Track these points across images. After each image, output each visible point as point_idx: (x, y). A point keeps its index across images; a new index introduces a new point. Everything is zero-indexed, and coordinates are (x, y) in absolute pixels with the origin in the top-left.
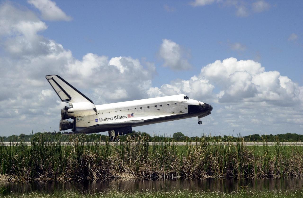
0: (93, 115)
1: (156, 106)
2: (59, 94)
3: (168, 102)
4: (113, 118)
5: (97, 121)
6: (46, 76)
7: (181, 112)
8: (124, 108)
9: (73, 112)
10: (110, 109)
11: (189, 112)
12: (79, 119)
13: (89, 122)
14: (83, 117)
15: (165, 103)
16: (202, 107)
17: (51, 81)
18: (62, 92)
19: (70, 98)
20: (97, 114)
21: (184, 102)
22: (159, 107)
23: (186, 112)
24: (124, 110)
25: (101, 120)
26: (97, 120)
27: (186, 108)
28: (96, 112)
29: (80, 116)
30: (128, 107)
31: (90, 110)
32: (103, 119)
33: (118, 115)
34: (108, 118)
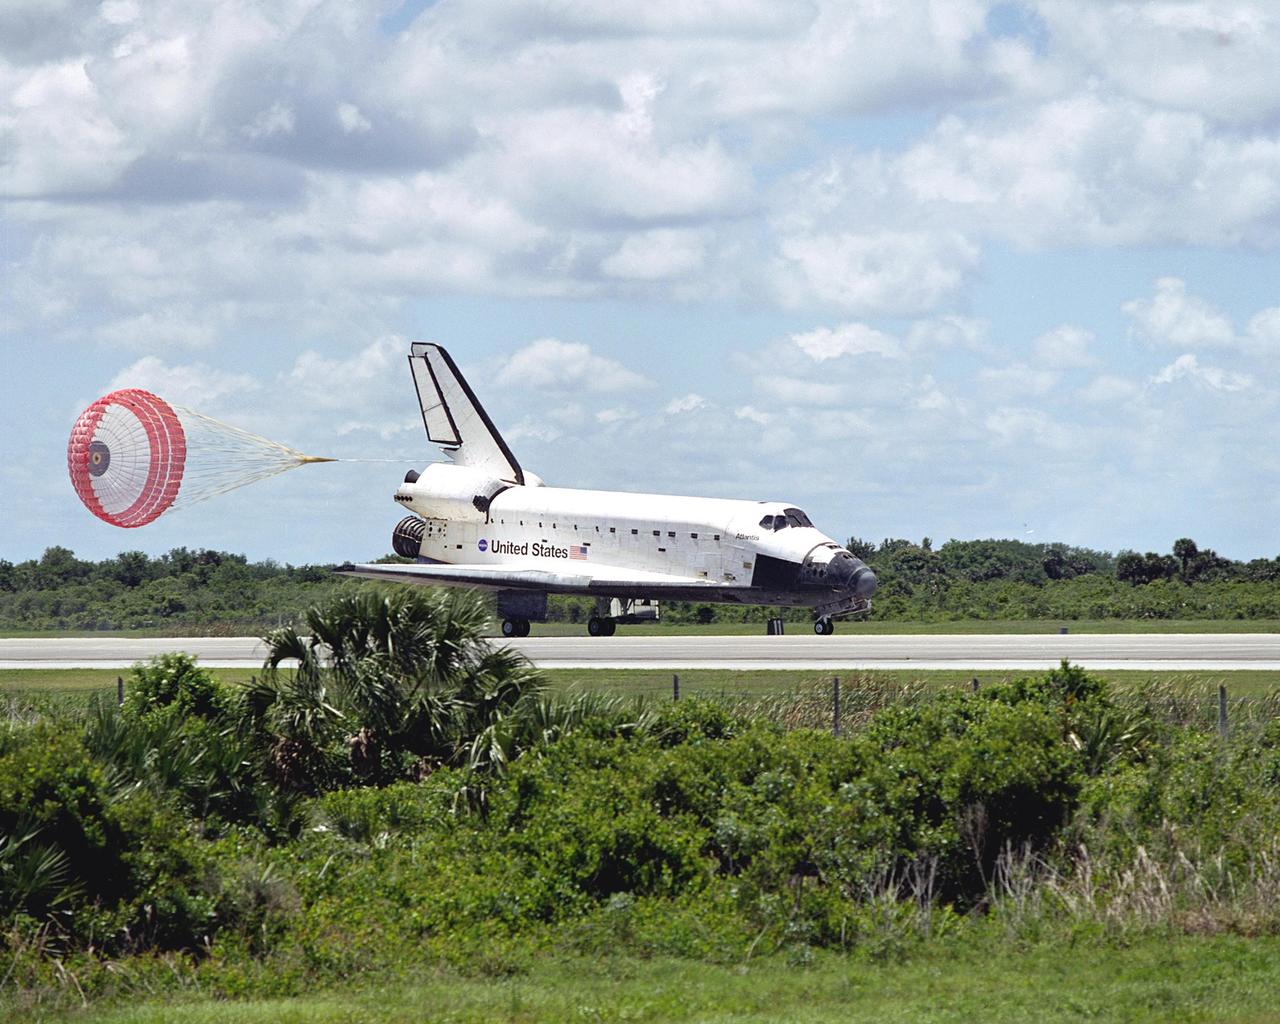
0: (476, 524)
1: (656, 533)
2: (427, 414)
3: (697, 526)
4: (530, 549)
5: (483, 549)
6: (414, 343)
7: (728, 576)
8: (566, 518)
9: (411, 499)
10: (524, 513)
11: (754, 582)
12: (435, 529)
13: (459, 547)
14: (445, 522)
15: (686, 525)
16: (815, 571)
17: (420, 364)
18: (441, 410)
19: (460, 442)
20: (486, 523)
21: (747, 538)
22: (664, 540)
23: (745, 580)
24: (564, 526)
25: (495, 549)
26: (485, 546)
27: (747, 565)
28: (484, 514)
29: (437, 519)
30: (576, 518)
31: (461, 501)
32: (501, 546)
33: (546, 541)
34: (514, 545)
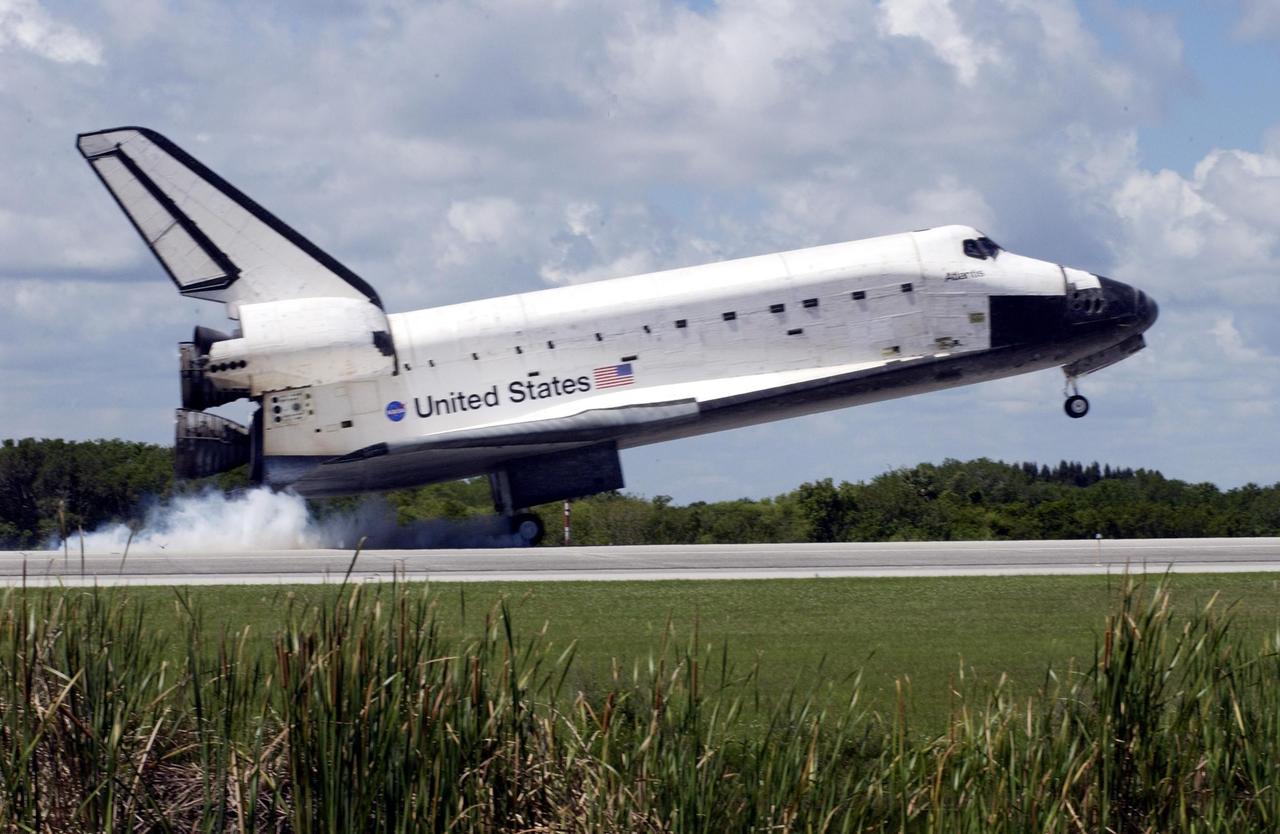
0: (373, 381)
1: (778, 309)
2: (158, 247)
3: (860, 279)
4: (504, 394)
5: (397, 418)
6: (80, 136)
7: (942, 342)
8: (573, 327)
9: (243, 364)
10: (479, 339)
11: (994, 339)
12: (286, 407)
13: (347, 424)
14: (307, 391)
15: (837, 283)
16: (1087, 304)
17: (112, 167)
18: (180, 232)
19: (232, 273)
20: (395, 374)
21: (965, 276)
22: (796, 316)
23: (979, 339)
24: (572, 340)
25: (425, 410)
26: (401, 411)
27: (976, 318)
28: (389, 360)
29: (289, 388)
30: (595, 321)
31: (352, 346)
32: (438, 403)
33: (536, 374)
34: (467, 394)
